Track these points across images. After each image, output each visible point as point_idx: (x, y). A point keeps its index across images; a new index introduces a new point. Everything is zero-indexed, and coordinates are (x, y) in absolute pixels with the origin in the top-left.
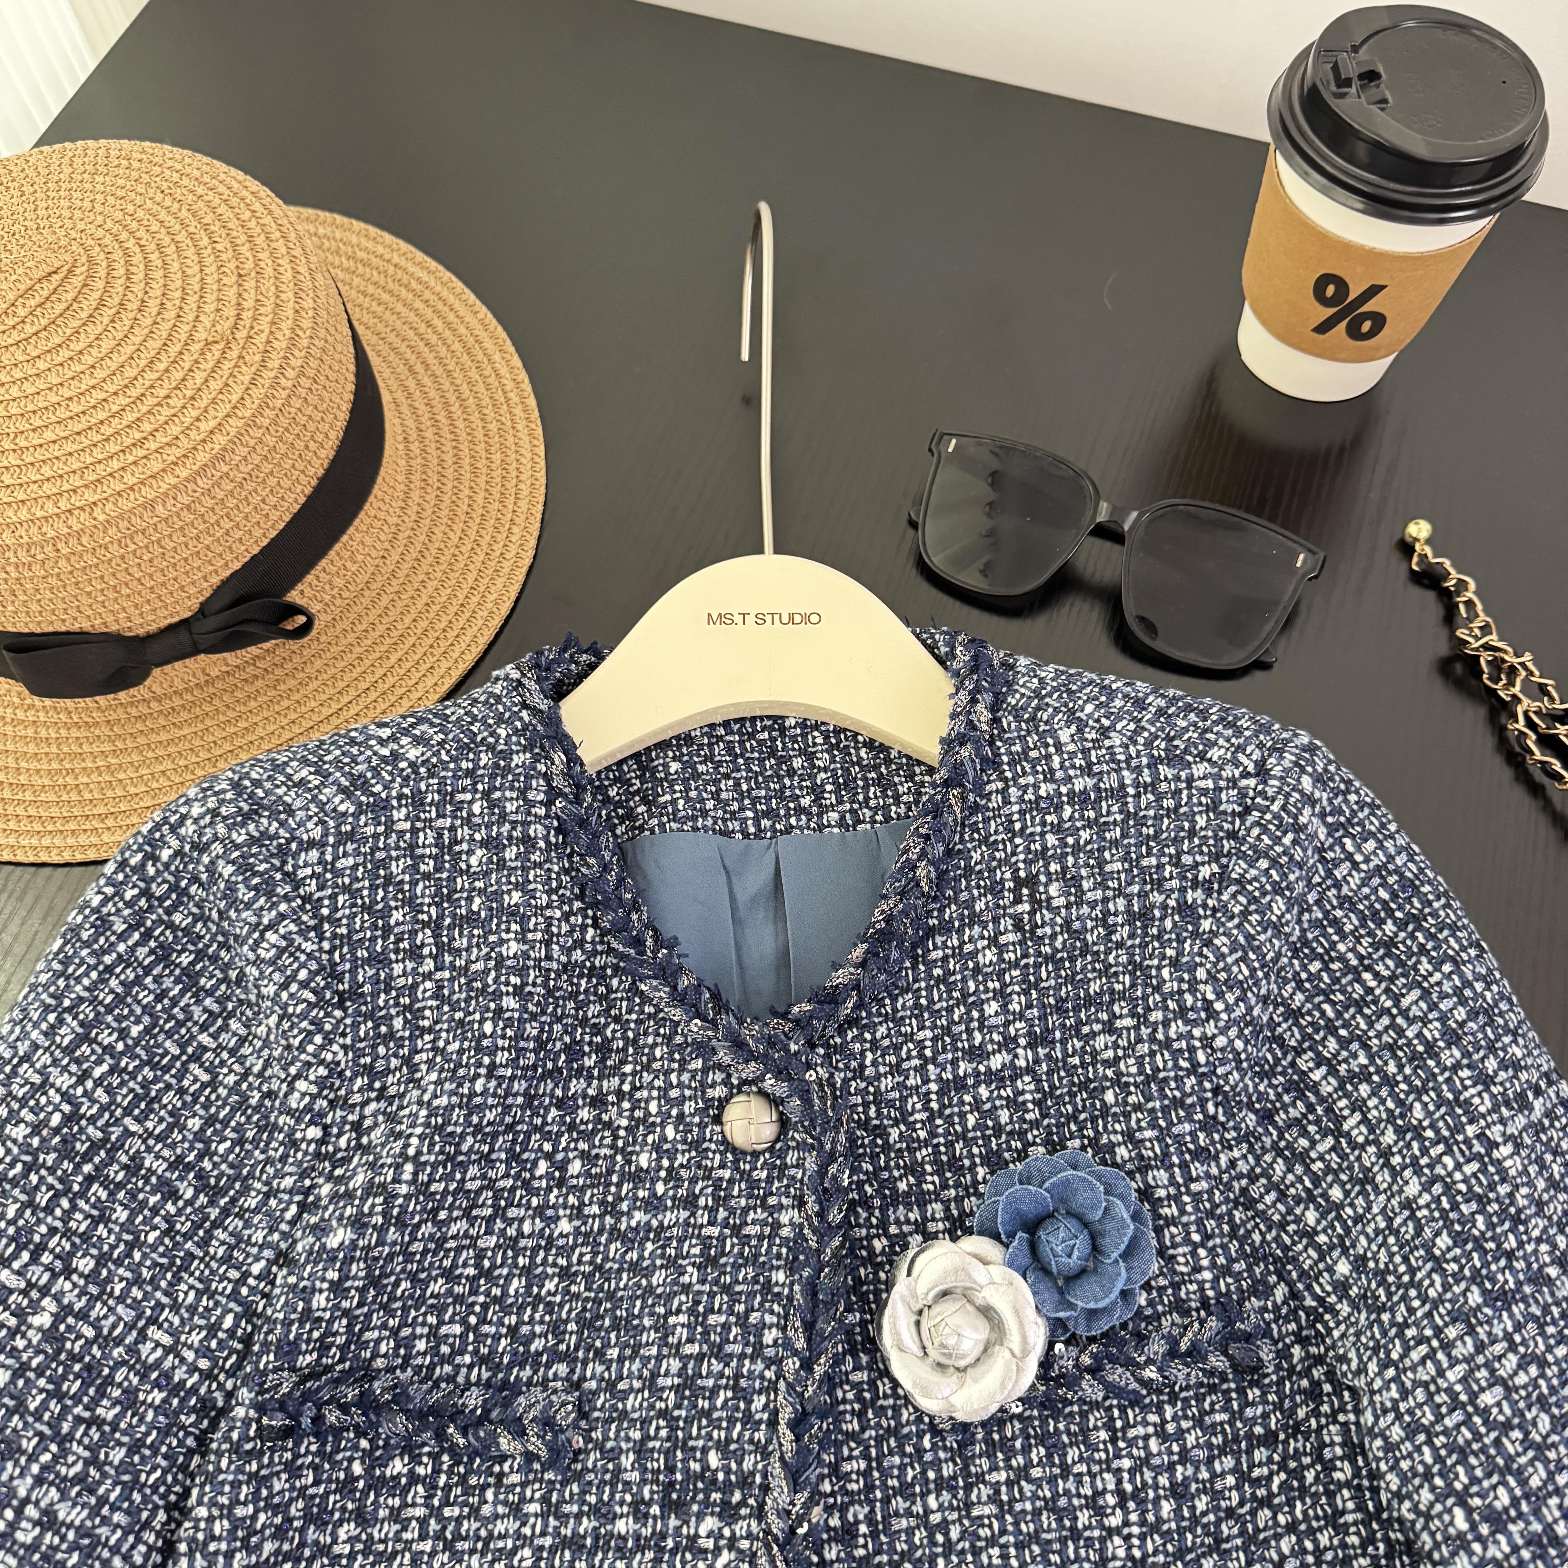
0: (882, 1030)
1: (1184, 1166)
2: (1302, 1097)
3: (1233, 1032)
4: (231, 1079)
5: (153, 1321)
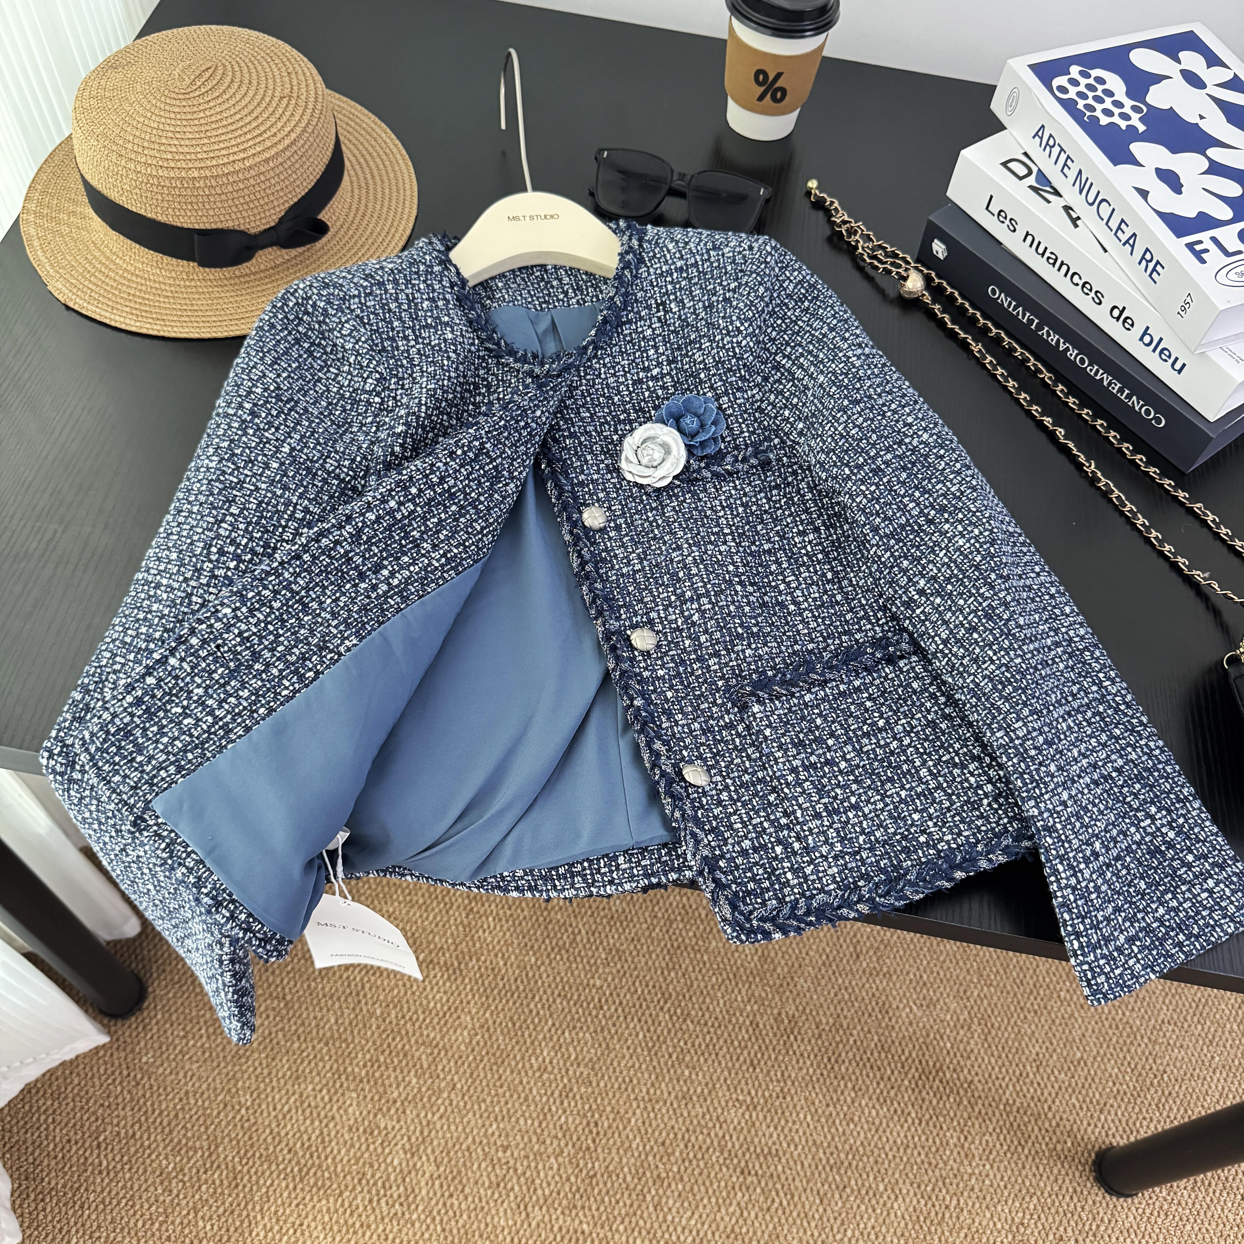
1: (733, 394)
2: (779, 370)
3: (748, 339)
4: (335, 390)
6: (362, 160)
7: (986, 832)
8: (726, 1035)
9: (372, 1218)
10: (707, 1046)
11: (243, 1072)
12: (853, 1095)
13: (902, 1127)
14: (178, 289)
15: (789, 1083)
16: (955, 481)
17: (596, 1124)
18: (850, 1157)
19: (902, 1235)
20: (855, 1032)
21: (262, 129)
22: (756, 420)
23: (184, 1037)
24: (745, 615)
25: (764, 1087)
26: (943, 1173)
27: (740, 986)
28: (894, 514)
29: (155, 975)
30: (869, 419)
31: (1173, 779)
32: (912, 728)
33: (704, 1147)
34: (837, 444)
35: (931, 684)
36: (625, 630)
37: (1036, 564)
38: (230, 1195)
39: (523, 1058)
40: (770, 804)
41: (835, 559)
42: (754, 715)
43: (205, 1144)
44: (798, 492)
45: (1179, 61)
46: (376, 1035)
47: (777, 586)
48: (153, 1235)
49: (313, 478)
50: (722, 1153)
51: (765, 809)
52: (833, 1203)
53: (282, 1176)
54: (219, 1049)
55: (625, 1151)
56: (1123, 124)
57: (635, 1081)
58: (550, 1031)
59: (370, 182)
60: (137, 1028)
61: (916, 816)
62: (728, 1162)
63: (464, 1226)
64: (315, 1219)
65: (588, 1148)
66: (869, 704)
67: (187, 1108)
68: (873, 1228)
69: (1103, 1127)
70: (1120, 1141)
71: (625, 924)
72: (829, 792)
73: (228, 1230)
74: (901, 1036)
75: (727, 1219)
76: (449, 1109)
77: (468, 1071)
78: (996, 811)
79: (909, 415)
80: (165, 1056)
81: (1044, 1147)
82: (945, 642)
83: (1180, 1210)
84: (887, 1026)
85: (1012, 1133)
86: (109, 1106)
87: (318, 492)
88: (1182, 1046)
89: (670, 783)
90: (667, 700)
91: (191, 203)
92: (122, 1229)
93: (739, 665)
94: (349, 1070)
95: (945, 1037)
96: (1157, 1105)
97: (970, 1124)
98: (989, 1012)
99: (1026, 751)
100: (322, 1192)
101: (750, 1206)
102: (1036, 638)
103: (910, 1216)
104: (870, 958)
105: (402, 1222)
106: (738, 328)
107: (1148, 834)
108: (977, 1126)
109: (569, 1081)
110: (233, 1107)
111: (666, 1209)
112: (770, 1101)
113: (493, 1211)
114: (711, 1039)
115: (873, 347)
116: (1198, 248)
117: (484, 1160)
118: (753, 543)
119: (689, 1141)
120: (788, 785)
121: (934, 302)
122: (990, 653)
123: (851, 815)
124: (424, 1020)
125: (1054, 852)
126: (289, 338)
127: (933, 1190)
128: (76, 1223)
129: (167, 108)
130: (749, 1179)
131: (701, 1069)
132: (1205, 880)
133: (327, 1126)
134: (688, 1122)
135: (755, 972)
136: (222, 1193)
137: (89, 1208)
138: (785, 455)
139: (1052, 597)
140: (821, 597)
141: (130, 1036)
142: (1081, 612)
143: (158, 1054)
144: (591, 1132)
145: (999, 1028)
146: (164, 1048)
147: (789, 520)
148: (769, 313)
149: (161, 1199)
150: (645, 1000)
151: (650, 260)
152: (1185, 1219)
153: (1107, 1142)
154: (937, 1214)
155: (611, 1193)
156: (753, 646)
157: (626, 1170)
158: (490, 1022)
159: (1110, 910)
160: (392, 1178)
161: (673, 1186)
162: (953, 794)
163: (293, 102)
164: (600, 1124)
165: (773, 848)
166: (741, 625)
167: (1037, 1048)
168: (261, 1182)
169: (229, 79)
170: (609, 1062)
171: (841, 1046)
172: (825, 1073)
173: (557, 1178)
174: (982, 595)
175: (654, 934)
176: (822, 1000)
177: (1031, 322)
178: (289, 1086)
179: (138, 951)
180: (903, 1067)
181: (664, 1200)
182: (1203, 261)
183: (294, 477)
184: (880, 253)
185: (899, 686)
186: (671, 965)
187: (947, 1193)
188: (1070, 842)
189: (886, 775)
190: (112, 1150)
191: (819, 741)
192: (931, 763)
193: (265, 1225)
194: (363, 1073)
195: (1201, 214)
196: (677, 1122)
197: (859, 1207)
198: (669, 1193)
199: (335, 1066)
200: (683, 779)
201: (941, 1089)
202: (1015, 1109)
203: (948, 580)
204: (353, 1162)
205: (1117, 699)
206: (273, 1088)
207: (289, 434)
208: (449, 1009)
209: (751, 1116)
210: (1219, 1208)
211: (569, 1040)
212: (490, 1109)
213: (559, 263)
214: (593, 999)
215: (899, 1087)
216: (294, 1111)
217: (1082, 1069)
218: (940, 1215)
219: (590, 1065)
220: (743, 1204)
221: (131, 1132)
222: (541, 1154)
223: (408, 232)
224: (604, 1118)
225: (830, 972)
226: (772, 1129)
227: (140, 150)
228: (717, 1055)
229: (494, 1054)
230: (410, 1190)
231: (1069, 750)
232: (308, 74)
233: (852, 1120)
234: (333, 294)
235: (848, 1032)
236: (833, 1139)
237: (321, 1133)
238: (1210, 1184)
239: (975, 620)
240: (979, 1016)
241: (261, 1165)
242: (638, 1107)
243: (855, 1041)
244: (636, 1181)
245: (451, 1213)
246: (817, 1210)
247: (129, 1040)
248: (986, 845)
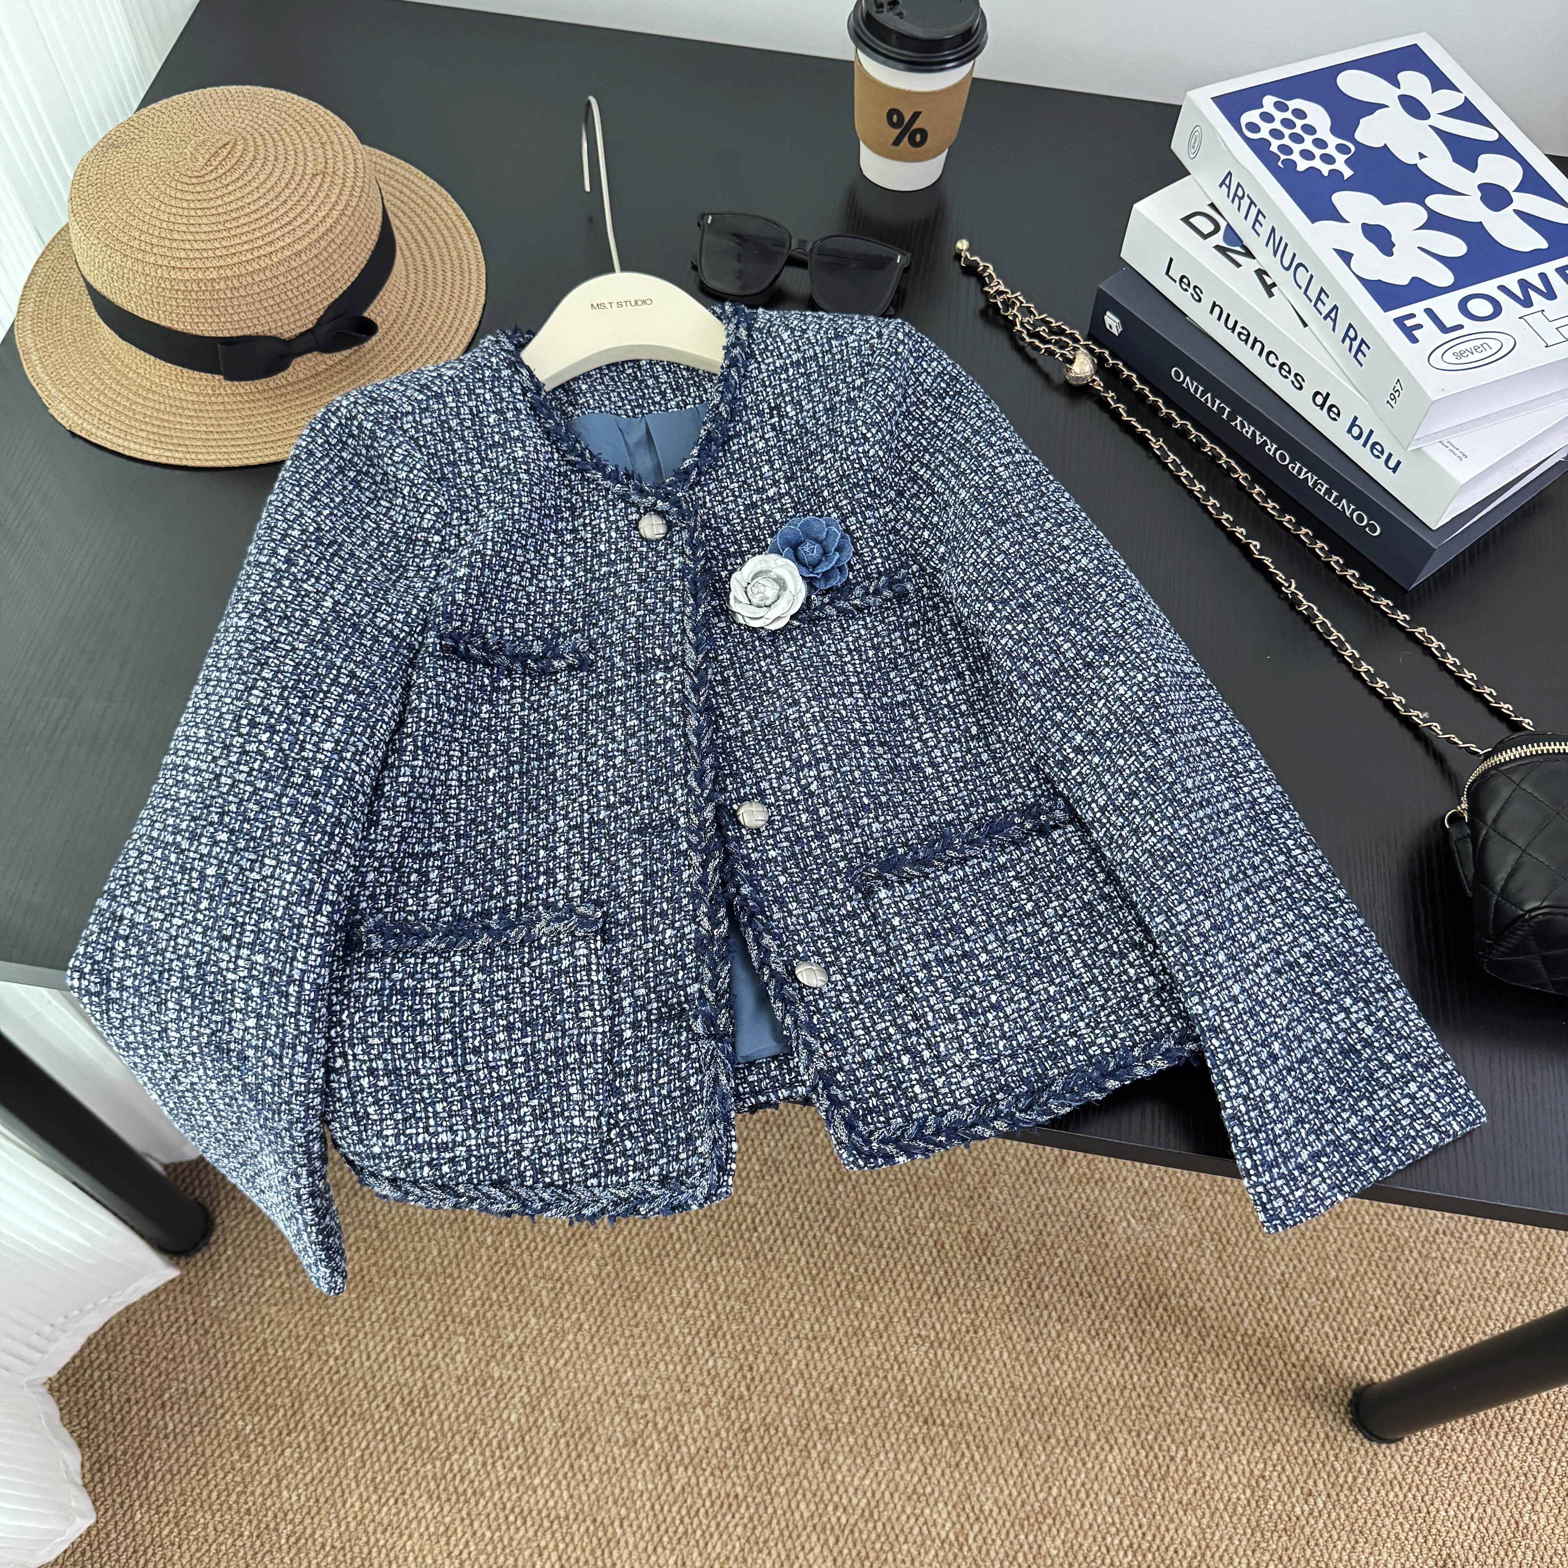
0: (712, 486)
1: (862, 513)
2: (916, 483)
3: (877, 447)
4: (387, 527)
5: (379, 610)
6: (419, 237)
7: (1145, 1033)
8: (905, 1258)
9: (486, 1484)
10: (883, 1272)
11: (331, 1316)
12: (1059, 1327)
13: (1118, 1364)
14: (203, 407)
15: (982, 1314)
16: (1117, 616)
17: (751, 1369)
18: (1055, 1401)
19: (1119, 1493)
20: (1060, 1252)
21: (292, 215)
22: (890, 543)
23: (260, 1275)
24: (872, 782)
25: (951, 1319)
26: (1168, 1417)
27: (922, 1199)
28: (1046, 657)
29: (223, 1203)
30: (1017, 542)
31: (1373, 964)
32: (1066, 911)
33: (880, 1393)
34: (979, 574)
35: (1089, 858)
36: (731, 804)
37: (1216, 710)
38: (318, 1460)
39: (662, 1292)
40: (897, 1006)
41: (981, 710)
42: (880, 901)
43: (287, 1401)
44: (939, 630)
45: (1397, 84)
46: (487, 1268)
47: (912, 746)
48: (230, 1508)
49: (361, 637)
50: (901, 1400)
51: (891, 1012)
52: (1035, 1457)
53: (379, 1437)
54: (301, 1289)
55: (786, 1400)
56: (1325, 169)
57: (797, 1316)
58: (694, 1258)
59: (429, 263)
60: (203, 1266)
61: (1065, 1016)
62: (908, 1409)
63: (595, 1492)
64: (419, 1486)
65: (741, 1397)
66: (1015, 884)
67: (265, 1359)
68: (1083, 1485)
69: (1362, 1360)
70: (1382, 1376)
71: (783, 1128)
72: (966, 990)
73: (317, 1501)
74: (1116, 1255)
75: (908, 1477)
76: (575, 1354)
77: (598, 1308)
78: (1158, 1007)
79: (1065, 535)
80: (237, 1299)
81: (1290, 1385)
82: (1103, 809)
83: (1455, 1457)
84: (1099, 1244)
85: (1251, 1369)
86: (174, 1359)
87: (367, 653)
88: (1459, 1261)
89: (781, 983)
90: (779, 887)
91: (211, 308)
92: (193, 1502)
93: (864, 842)
94: (456, 1310)
95: (1170, 1256)
96: (1428, 1333)
97: (1200, 1359)
98: (1225, 1224)
99: (1189, 938)
100: (426, 1455)
101: (935, 1462)
102: (1209, 802)
103: (1128, 1470)
104: (1079, 1162)
105: (522, 1489)
106: (864, 435)
107: (1341, 1030)
108: (1209, 1362)
109: (718, 1317)
110: (320, 1357)
111: (834, 1467)
112: (958, 1337)
113: (630, 1473)
114: (888, 1263)
115: (1026, 452)
116: (1409, 323)
117: (618, 1413)
118: (885, 694)
119: (862, 1385)
120: (918, 983)
121: (1107, 388)
122: (1151, 822)
123: (990, 1016)
124: (544, 1249)
125: (1221, 1056)
126: (331, 467)
127: (1156, 1438)
128: (139, 1496)
129: (179, 195)
130: (934, 1429)
131: (875, 1300)
132: (1407, 1084)
133: (430, 1377)
134: (860, 1364)
135: (940, 1183)
136: (309, 1458)
137: (154, 1478)
138: (925, 585)
139: (1234, 750)
140: (963, 757)
141: (196, 1275)
142: (1272, 765)
143: (229, 1297)
144: (744, 1377)
145: (1236, 1244)
146: (236, 1289)
147: (927, 665)
148: (902, 413)
149: (238, 1466)
150: (808, 1218)
151: (761, 354)
152: (1460, 1467)
153: (1367, 1378)
154: (1160, 1467)
155: (769, 1450)
156: (882, 819)
157: (786, 1421)
158: (623, 1249)
159: (1291, 1121)
160: (509, 1436)
161: (843, 1440)
162: (1109, 989)
163: (328, 179)
164: (755, 1368)
165: (899, 1058)
166: (867, 794)
167: (1283, 1268)
168: (355, 1444)
169: (251, 155)
170: (765, 1293)
171: (1044, 1269)
172: (1025, 1301)
173: (705, 1433)
174: (1143, 754)
175: (818, 1141)
176: (1021, 1215)
177: (1221, 410)
178: (384, 1332)
179: (202, 1176)
180: (1119, 1293)
181: (832, 1456)
182: (1414, 340)
183: (337, 636)
184: (1042, 329)
185: (1051, 862)
186: (838, 1177)
187: (1173, 1441)
188: (1241, 1044)
189: (1033, 967)
190: (179, 1410)
191: (956, 930)
192: (1085, 953)
193: (361, 1495)
194: (473, 1313)
195: (1415, 280)
196: (847, 1363)
197: (1066, 1460)
198: (838, 1448)
199: (439, 1306)
200: (796, 980)
201: (1166, 1318)
202: (1254, 1341)
203: (1107, 735)
204: (462, 1418)
205: (1309, 870)
206: (366, 1334)
207: (332, 584)
208: (574, 1235)
209: (935, 1355)
210: (1502, 1454)
211: (716, 1269)
212: (624, 1353)
213: (655, 357)
214: (745, 1220)
215: (1114, 1317)
216: (391, 1360)
217: (1338, 1291)
218: (1164, 1469)
219: (742, 1298)
220: (927, 1460)
221: (200, 1389)
222: (685, 1405)
223: (475, 325)
224: (760, 1360)
225: (1031, 1181)
226: (961, 1369)
227: (148, 248)
228: (894, 1282)
229: (627, 1288)
230: (530, 1450)
231: (1246, 935)
232: (346, 143)
233: (1057, 1357)
234: (382, 412)
235: (1052, 1252)
236: (1034, 1379)
237: (425, 1386)
238: (1491, 1426)
239: (1136, 783)
240: (1212, 1229)
241: (354, 1425)
242: (800, 1346)
243: (1061, 1263)
244: (798, 1434)
245: (579, 1477)
246: (1016, 1466)
247: (194, 1281)
248: (1143, 1049)
